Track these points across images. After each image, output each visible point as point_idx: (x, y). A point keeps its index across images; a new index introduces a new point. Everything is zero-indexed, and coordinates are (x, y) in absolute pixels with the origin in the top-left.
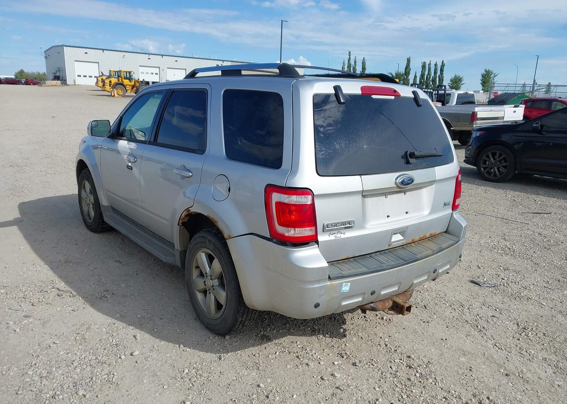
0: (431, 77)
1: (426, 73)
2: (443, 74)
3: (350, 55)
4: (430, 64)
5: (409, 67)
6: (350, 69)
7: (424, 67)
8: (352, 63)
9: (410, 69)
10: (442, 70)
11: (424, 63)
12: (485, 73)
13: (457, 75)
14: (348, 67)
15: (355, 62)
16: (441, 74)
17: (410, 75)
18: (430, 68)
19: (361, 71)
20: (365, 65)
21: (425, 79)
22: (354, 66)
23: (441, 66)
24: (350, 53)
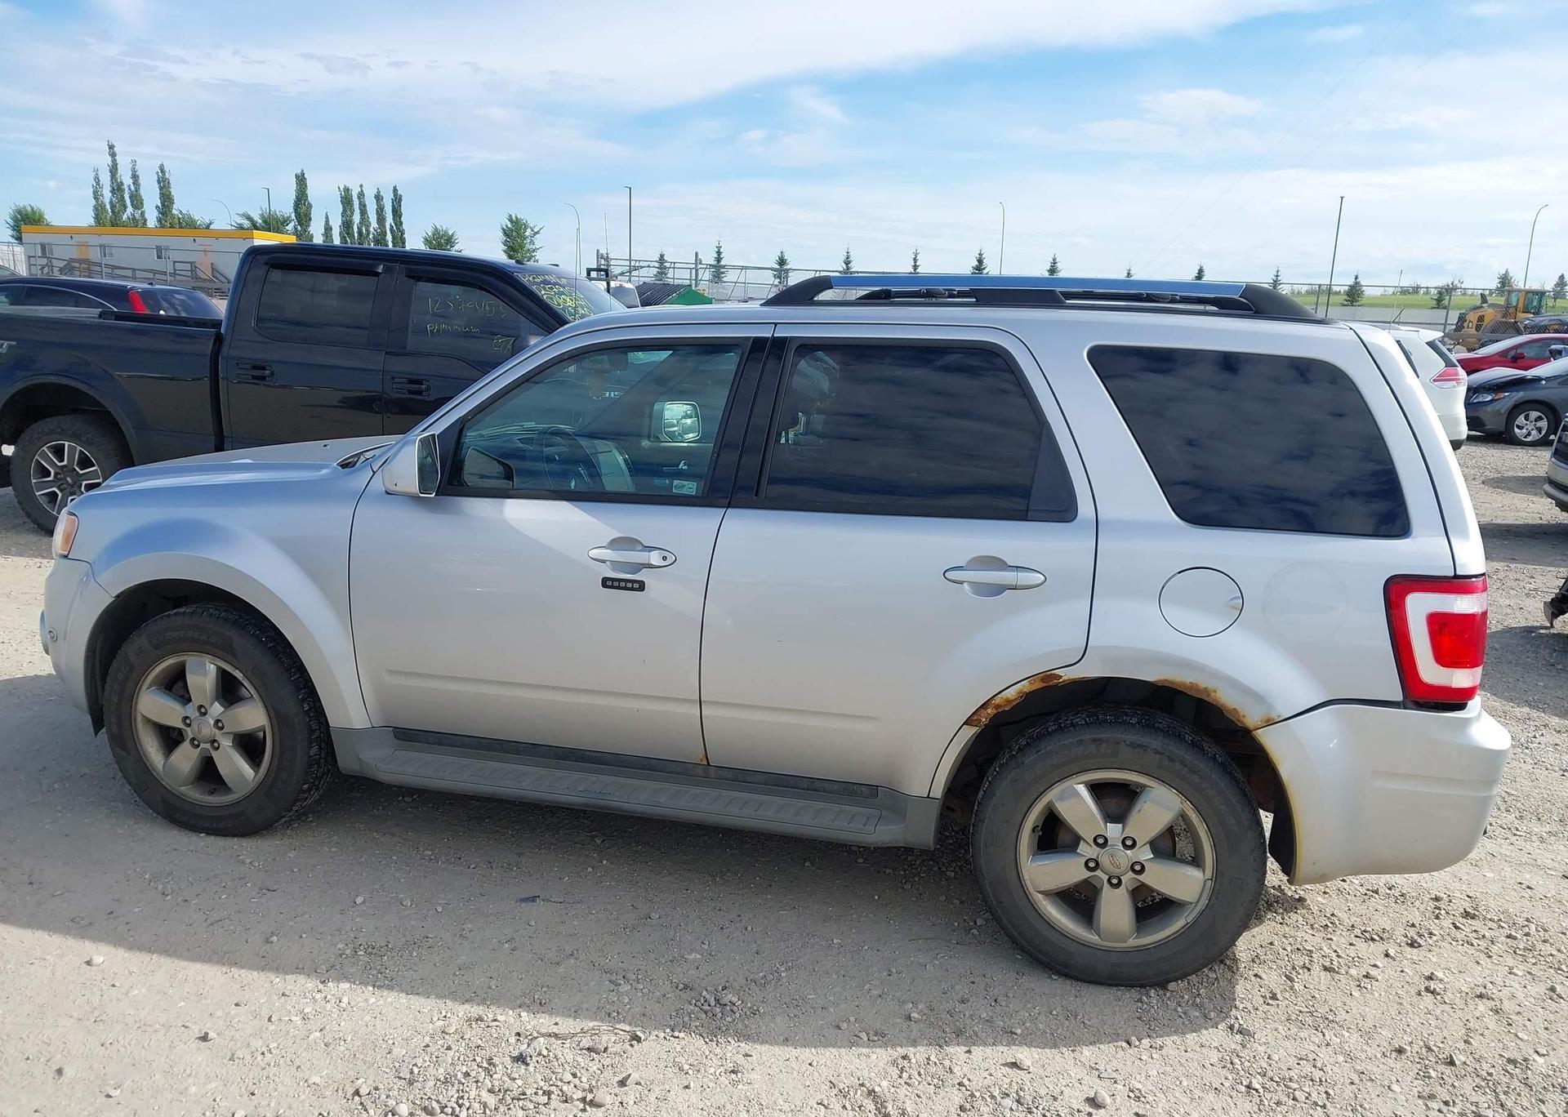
0: (371, 229)
1: (357, 218)
2: (401, 224)
3: (113, 155)
4: (361, 195)
5: (307, 199)
6: (123, 197)
7: (346, 200)
8: (127, 181)
9: (310, 206)
10: (397, 213)
11: (347, 190)
12: (509, 226)
13: (439, 227)
14: (113, 191)
15: (135, 177)
16: (396, 225)
17: (312, 223)
18: (365, 206)
19: (160, 205)
20: (169, 187)
21: (356, 235)
22: (133, 188)
23: (393, 203)
24: (111, 147)
